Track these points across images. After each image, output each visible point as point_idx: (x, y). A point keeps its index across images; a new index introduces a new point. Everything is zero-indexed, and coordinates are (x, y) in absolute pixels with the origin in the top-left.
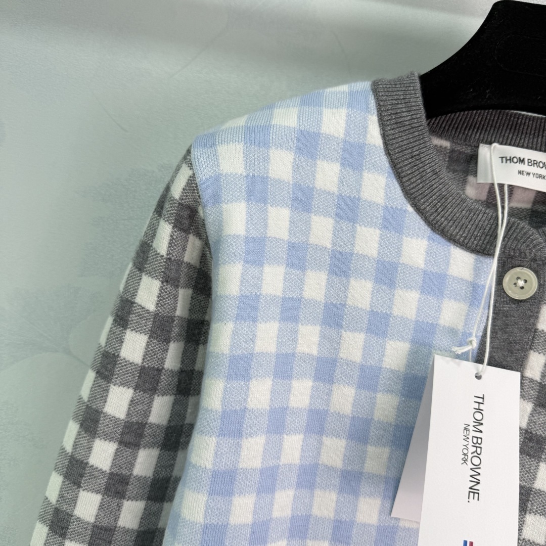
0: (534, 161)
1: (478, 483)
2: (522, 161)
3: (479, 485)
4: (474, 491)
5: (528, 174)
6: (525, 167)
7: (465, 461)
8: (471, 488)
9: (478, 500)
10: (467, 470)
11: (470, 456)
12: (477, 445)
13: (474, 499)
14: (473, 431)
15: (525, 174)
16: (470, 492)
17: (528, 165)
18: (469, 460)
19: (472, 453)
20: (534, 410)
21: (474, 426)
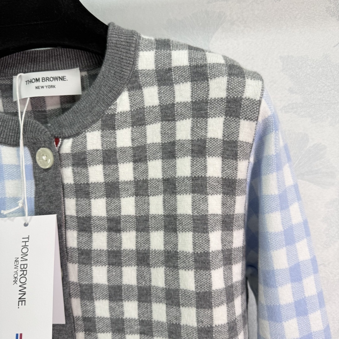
0: (46, 78)
1: (25, 294)
2: (37, 80)
3: (25, 295)
4: (22, 300)
5: (43, 87)
6: (40, 84)
7: (15, 282)
8: (20, 299)
9: (25, 305)
10: (17, 287)
11: (19, 277)
12: (24, 269)
13: (22, 305)
14: (21, 261)
15: (40, 88)
16: (19, 301)
17: (42, 81)
18: (18, 281)
19: (20, 276)
20: (78, 235)
21: (22, 258)
